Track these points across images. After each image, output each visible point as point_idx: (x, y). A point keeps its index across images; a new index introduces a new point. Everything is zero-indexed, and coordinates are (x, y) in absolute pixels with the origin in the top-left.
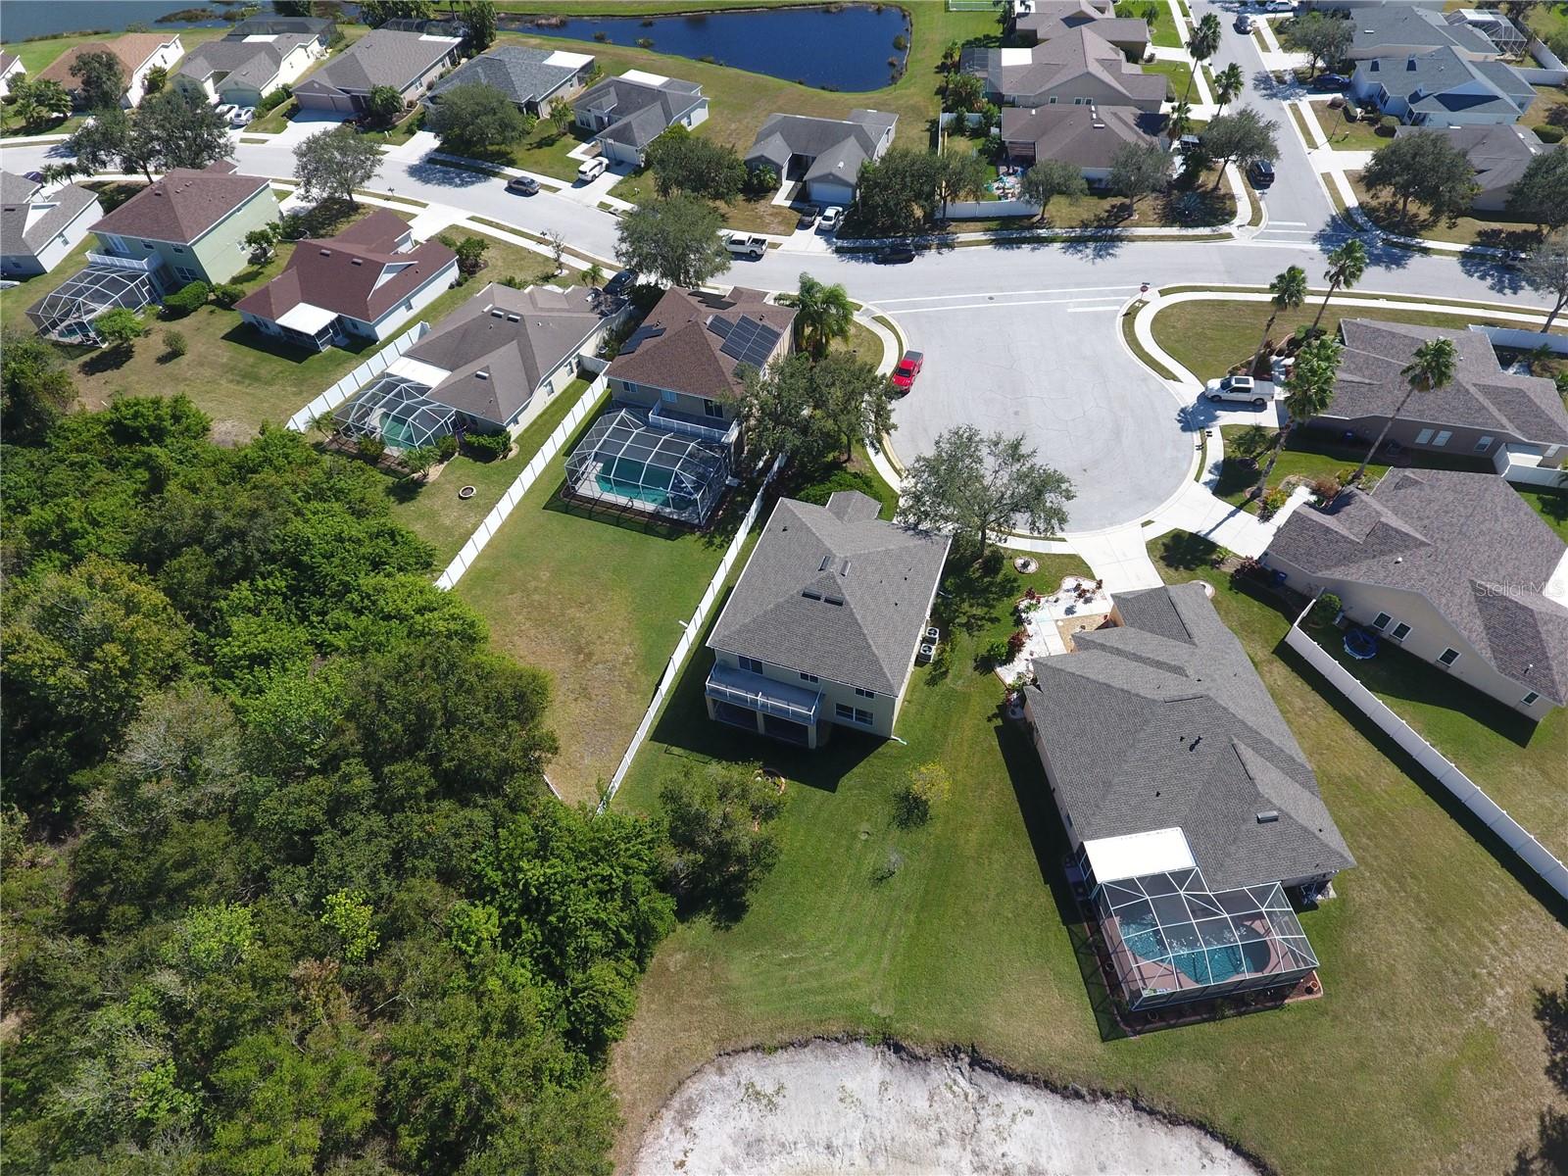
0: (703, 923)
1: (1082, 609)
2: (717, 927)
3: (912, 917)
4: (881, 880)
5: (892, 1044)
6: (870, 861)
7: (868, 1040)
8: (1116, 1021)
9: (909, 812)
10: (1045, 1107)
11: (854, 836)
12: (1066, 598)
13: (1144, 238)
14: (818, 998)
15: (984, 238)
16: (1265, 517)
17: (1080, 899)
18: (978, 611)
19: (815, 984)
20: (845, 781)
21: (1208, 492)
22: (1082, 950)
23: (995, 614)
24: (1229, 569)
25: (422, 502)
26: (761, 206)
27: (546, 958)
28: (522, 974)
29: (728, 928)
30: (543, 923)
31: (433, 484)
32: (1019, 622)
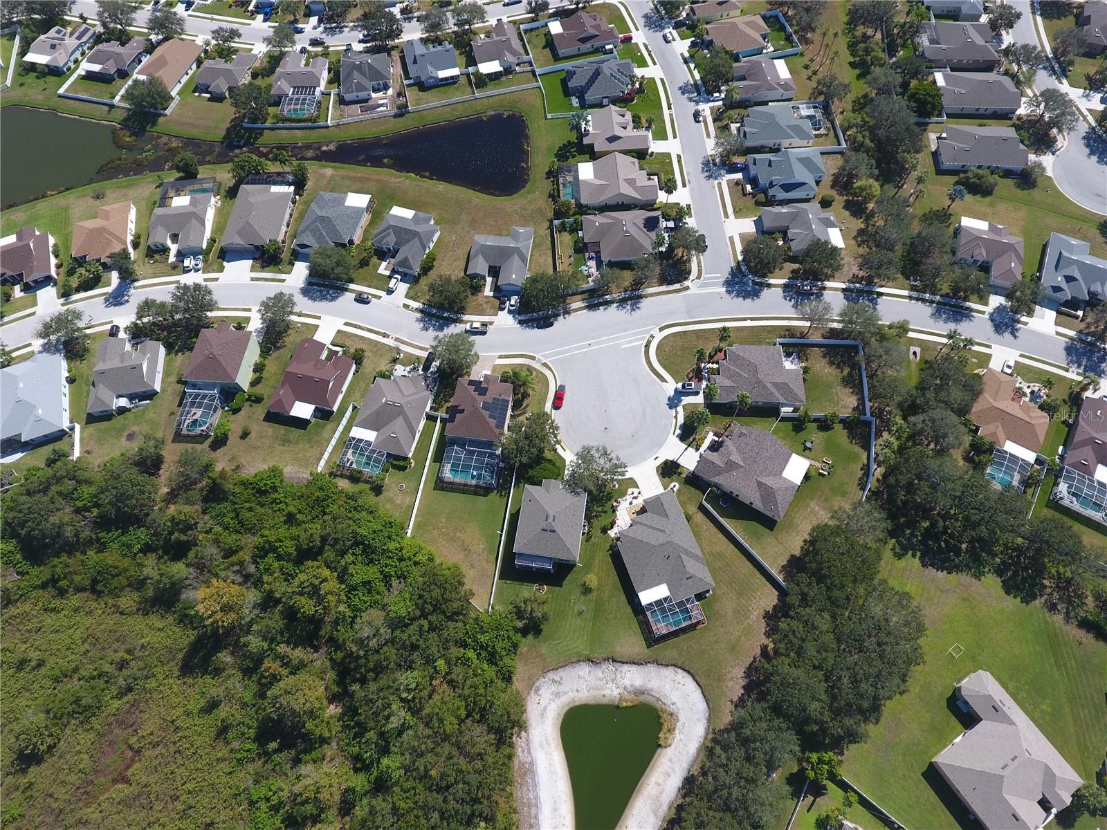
1: (635, 502)
2: (534, 638)
3: (591, 623)
4: (580, 614)
5: (590, 660)
6: (576, 608)
7: (583, 661)
8: (651, 643)
9: (586, 590)
10: (633, 668)
11: (570, 601)
12: (629, 498)
13: (652, 295)
14: (568, 652)
15: (583, 305)
16: (697, 449)
18: (600, 509)
19: (566, 649)
20: (564, 583)
21: (677, 440)
22: (640, 622)
23: (605, 509)
24: (684, 476)
25: (385, 495)
26: (479, 297)
27: (490, 660)
28: (485, 666)
29: (538, 637)
30: (486, 650)
31: (387, 485)
32: (614, 511)
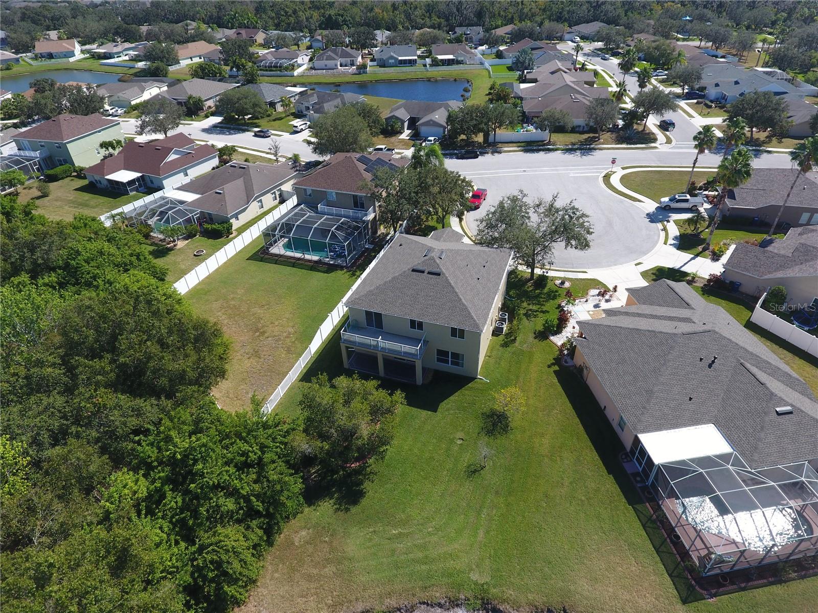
0: (326, 507)
1: (605, 305)
2: (337, 510)
3: (502, 500)
4: (475, 472)
5: (491, 608)
6: (466, 459)
7: (469, 605)
8: (692, 586)
9: (495, 425)
11: (452, 441)
13: (608, 149)
14: (423, 567)
15: (518, 149)
16: (715, 260)
17: (639, 485)
19: (420, 555)
20: (443, 406)
22: (648, 524)
26: (393, 139)
29: (347, 510)
31: (179, 249)
